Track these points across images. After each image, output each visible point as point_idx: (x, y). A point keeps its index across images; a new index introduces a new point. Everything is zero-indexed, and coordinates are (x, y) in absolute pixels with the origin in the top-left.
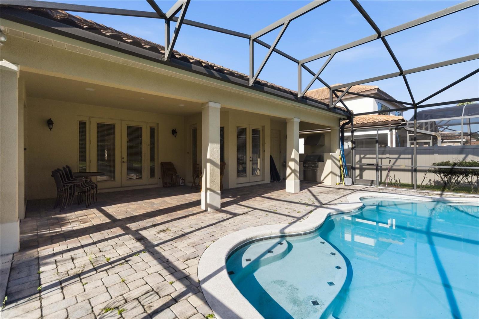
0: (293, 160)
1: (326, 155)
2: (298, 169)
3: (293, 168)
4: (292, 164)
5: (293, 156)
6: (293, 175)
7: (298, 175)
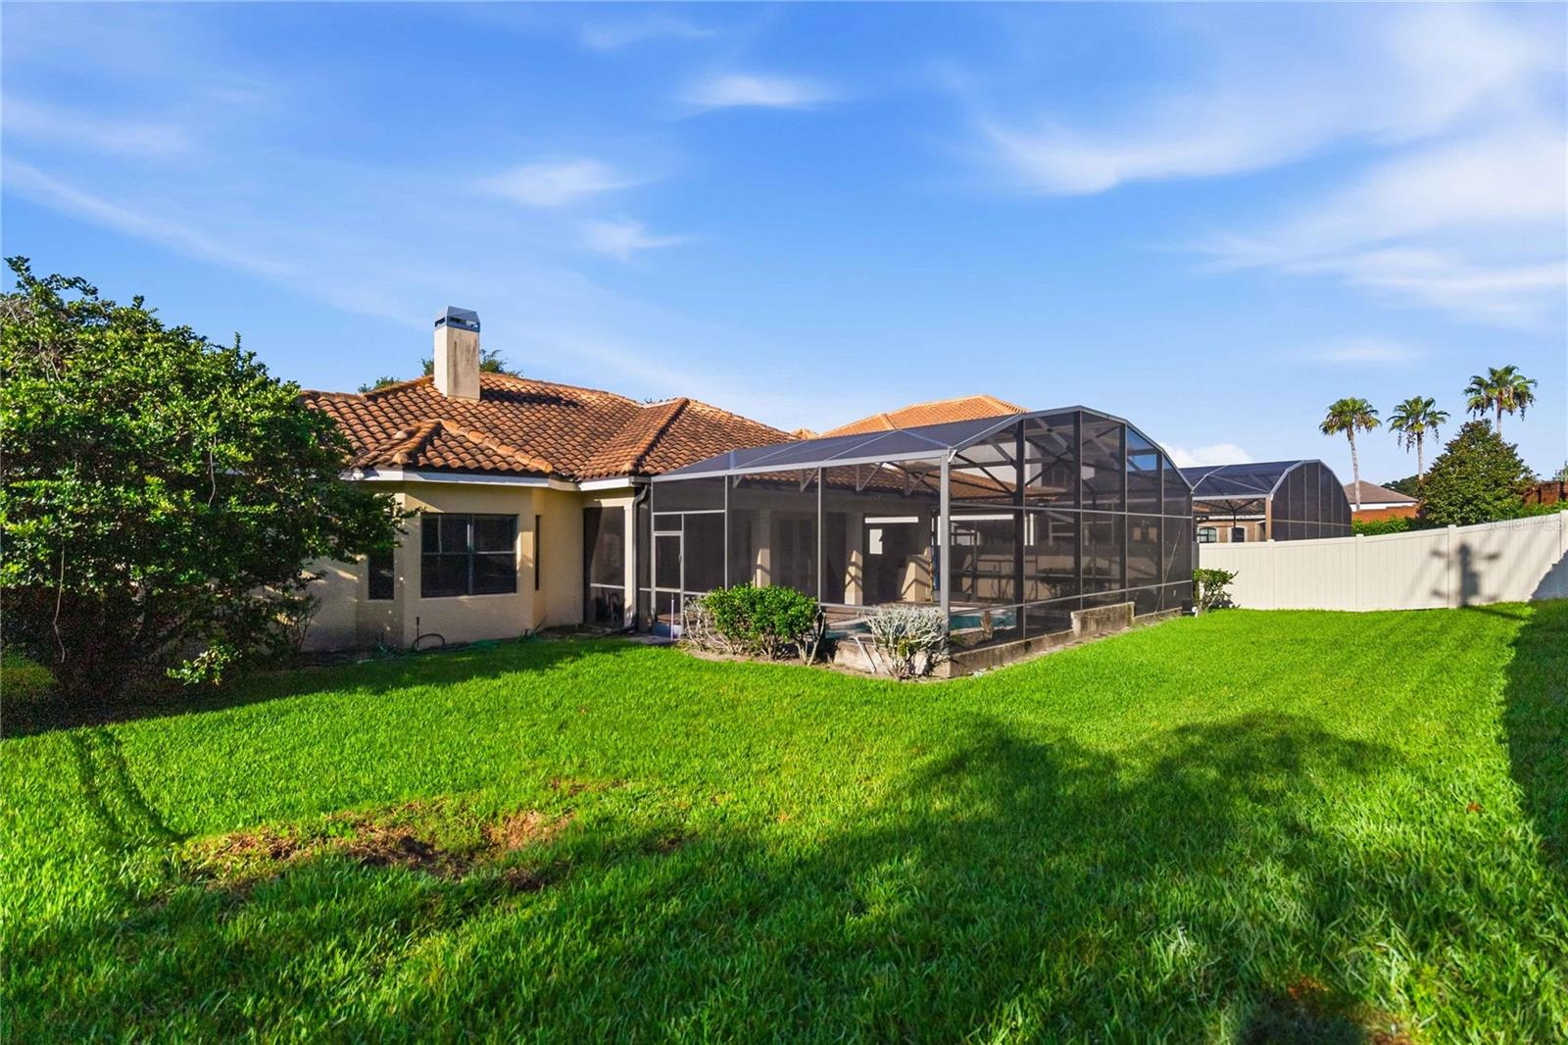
0: (854, 564)
1: (908, 557)
2: (860, 574)
3: (853, 574)
4: (852, 570)
5: (853, 559)
6: (853, 583)
7: (860, 583)
